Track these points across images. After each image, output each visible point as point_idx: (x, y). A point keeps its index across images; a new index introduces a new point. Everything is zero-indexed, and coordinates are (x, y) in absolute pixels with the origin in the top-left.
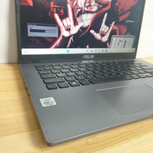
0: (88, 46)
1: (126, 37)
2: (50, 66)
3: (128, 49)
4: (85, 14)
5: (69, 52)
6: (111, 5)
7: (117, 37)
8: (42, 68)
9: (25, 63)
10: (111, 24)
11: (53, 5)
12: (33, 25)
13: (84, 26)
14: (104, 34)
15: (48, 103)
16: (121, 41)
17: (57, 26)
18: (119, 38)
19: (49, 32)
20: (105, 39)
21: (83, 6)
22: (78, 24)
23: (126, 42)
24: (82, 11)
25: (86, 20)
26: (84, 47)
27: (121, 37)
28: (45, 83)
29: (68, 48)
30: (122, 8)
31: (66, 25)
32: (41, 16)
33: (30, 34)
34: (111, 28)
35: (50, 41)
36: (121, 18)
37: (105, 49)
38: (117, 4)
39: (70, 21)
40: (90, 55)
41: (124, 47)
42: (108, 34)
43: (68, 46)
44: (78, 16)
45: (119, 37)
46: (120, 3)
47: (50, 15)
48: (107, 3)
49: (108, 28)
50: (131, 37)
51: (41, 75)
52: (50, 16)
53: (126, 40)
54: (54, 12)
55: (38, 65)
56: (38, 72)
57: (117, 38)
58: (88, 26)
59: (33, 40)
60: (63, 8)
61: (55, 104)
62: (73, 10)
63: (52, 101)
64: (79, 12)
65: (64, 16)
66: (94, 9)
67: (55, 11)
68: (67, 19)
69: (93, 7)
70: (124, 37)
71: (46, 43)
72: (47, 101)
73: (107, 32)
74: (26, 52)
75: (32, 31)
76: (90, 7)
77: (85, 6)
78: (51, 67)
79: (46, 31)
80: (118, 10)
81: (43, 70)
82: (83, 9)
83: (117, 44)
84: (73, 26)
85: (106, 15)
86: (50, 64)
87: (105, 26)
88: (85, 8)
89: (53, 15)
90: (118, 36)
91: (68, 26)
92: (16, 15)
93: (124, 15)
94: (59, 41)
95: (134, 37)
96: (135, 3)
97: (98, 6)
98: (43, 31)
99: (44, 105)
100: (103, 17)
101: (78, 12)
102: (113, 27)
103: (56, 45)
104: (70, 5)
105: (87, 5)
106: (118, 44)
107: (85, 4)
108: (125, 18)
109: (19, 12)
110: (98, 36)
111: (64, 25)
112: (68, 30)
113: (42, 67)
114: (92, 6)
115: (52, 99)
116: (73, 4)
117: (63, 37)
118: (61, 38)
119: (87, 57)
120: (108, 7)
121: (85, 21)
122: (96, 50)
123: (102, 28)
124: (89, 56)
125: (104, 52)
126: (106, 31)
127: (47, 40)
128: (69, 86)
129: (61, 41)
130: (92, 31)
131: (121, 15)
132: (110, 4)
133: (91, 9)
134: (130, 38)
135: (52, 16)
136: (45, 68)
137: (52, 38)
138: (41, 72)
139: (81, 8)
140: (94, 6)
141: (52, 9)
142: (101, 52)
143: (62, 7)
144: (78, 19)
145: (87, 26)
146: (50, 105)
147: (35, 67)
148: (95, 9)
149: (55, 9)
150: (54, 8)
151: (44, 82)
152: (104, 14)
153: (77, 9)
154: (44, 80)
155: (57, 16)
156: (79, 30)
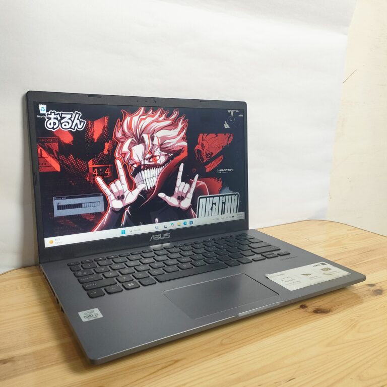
0: (157, 220)
1: (223, 196)
2: (94, 262)
3: (231, 215)
4: (145, 171)
5: (124, 233)
6: (188, 151)
7: (206, 198)
8: (80, 266)
9: (50, 262)
10: (193, 179)
11: (93, 164)
12: (61, 199)
13: (146, 189)
14: (184, 195)
15: (90, 316)
16: (215, 204)
17: (101, 194)
18: (211, 199)
19: (88, 206)
20: (186, 204)
21: (141, 159)
22: (135, 187)
23: (224, 203)
24: (141, 167)
25: (150, 179)
26: (150, 221)
27: (213, 197)
28: (86, 290)
29: (122, 227)
30: (208, 152)
31: (115, 190)
32: (73, 184)
33: (58, 213)
34: (194, 185)
35: (91, 220)
36: (209, 168)
37: (188, 221)
38: (198, 147)
39: (122, 184)
40: (162, 233)
41: (223, 212)
42: (190, 196)
43: (123, 223)
44: (134, 175)
45: (210, 197)
46: (203, 145)
47: (88, 180)
48: (181, 148)
49: (188, 186)
50: (232, 195)
51: (80, 278)
52: (89, 182)
53: (224, 201)
54: (95, 175)
55: (72, 261)
56: (74, 274)
57: (208, 199)
58: (154, 187)
59: (63, 221)
60: (108, 167)
61: (100, 316)
62: (125, 167)
63: (96, 313)
64: (136, 169)
65: (112, 178)
66: (160, 160)
67: (97, 173)
68: (118, 182)
69: (158, 158)
70: (219, 196)
71: (85, 223)
72: (88, 314)
73: (188, 192)
74: (52, 242)
75: (60, 207)
76: (154, 158)
77: (144, 159)
78: (96, 263)
79: (83, 204)
80: (201, 155)
81: (82, 269)
82: (143, 163)
83: (208, 209)
84: (128, 191)
85: (182, 166)
86: (93, 258)
87: (183, 183)
88: (145, 161)
89: (94, 179)
90: (209, 195)
91: (119, 192)
92: (34, 187)
93: (214, 162)
94: (106, 217)
95: (237, 194)
96: (230, 142)
97: (166, 155)
98: (79, 206)
99: (84, 320)
100: (178, 170)
101: (133, 169)
102: (197, 184)
103: (102, 225)
104: (120, 160)
105: (148, 156)
106: (212, 209)
107: (144, 155)
108: (216, 165)
109: (39, 183)
110: (173, 201)
111: (112, 192)
112: (121, 197)
113: (79, 264)
114: (156, 156)
115: (96, 311)
116: (124, 158)
117: (113, 210)
118: (109, 212)
119: (159, 237)
120: (184, 154)
121: (147, 180)
122: (172, 224)
123: (179, 187)
124: (162, 236)
125: (188, 225)
126: (185, 191)
127: (86, 219)
128: (122, 290)
129: (110, 217)
130: (161, 195)
131: (208, 163)
132: (186, 150)
133: (156, 161)
134: (230, 196)
135: (92, 181)
136: (84, 266)
137: (93, 214)
138: (78, 274)
139: (138, 163)
140: (159, 156)
141: (91, 171)
142: (182, 226)
143: (107, 165)
144: (135, 180)
145: (152, 187)
146: (93, 319)
147: (68, 265)
148: (162, 159)
149: (96, 170)
150: (94, 168)
151: (84, 289)
152: (179, 165)
153: (132, 165)
154: (84, 285)
155: (99, 180)
156: (139, 196)
